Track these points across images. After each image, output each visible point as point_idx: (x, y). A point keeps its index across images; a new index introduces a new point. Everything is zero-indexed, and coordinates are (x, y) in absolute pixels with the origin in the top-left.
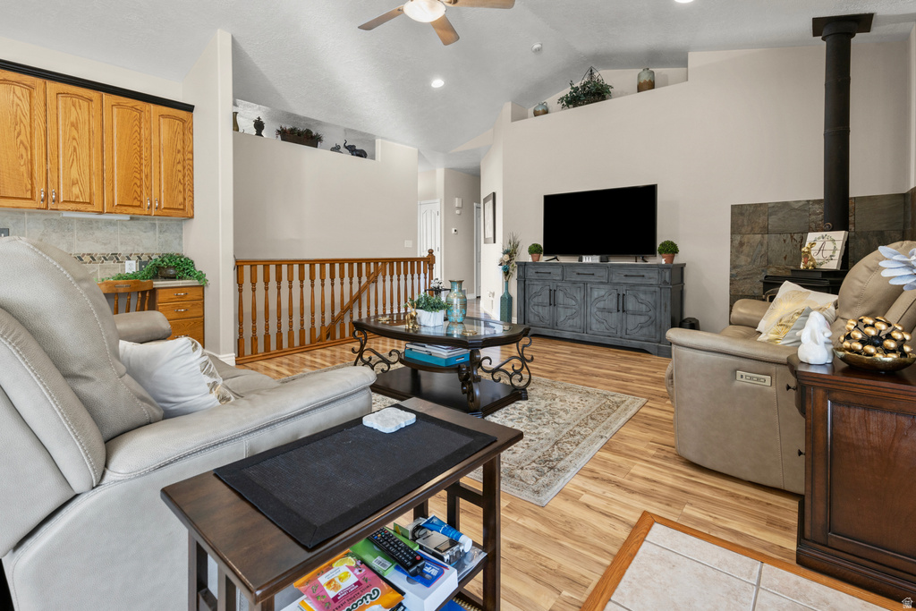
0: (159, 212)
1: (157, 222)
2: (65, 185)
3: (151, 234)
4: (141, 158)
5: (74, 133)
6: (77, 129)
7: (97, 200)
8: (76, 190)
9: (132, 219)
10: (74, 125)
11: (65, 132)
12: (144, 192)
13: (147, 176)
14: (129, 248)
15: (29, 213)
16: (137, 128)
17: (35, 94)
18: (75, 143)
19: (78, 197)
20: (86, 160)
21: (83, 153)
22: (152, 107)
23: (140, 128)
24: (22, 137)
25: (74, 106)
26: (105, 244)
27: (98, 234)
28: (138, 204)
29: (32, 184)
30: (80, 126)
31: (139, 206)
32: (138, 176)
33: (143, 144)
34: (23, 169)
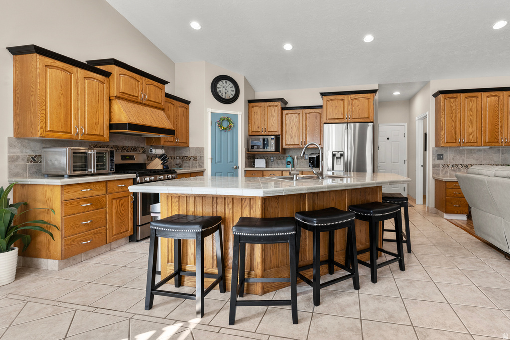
0: (507, 144)
1: (500, 149)
2: (467, 136)
3: (497, 155)
4: (498, 119)
5: (471, 113)
6: (472, 111)
7: (479, 141)
8: (471, 137)
9: (490, 148)
10: (471, 110)
11: (467, 113)
12: (499, 135)
13: (501, 127)
14: (488, 162)
15: (450, 148)
16: (497, 105)
17: (457, 100)
18: (471, 117)
19: (471, 140)
20: (475, 124)
21: (474, 121)
22: (504, 92)
23: (498, 104)
24: (453, 119)
25: (471, 101)
26: (477, 160)
27: (474, 156)
28: (497, 141)
29: (456, 137)
30: (473, 109)
31: (497, 142)
32: (497, 127)
33: (499, 112)
34: (453, 131)
